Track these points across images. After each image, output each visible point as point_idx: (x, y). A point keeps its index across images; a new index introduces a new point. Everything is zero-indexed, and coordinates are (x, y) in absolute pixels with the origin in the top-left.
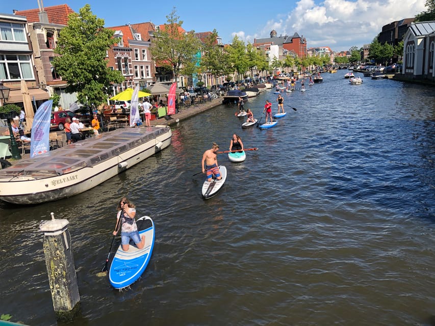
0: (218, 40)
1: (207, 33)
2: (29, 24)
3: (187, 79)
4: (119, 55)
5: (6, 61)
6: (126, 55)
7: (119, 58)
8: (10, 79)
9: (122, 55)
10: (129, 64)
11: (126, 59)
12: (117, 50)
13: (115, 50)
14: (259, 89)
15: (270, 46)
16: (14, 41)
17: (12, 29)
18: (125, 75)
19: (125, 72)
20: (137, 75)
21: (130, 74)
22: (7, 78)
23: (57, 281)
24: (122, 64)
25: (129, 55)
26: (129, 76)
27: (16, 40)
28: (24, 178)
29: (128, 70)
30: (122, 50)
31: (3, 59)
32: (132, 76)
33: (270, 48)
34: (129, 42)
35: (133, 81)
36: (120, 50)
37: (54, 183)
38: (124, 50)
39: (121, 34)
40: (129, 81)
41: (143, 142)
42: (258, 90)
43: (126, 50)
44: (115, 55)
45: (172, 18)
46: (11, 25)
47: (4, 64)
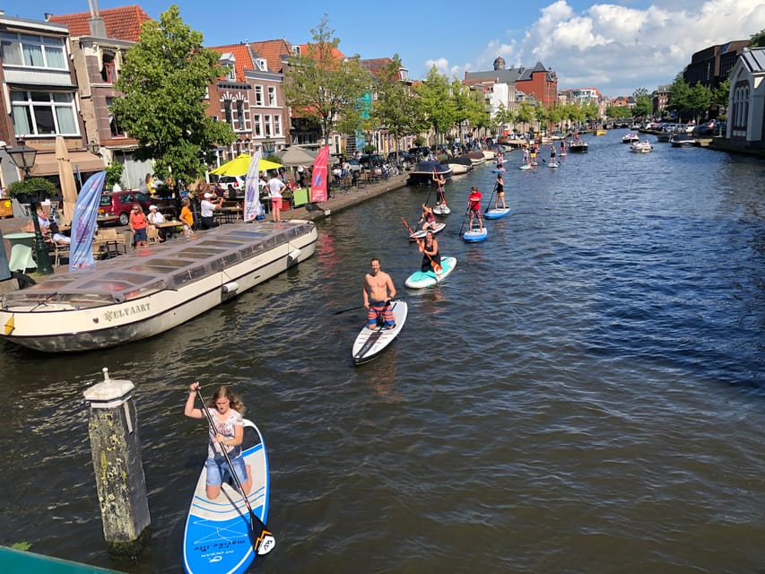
0: (401, 72)
1: (383, 60)
2: (72, 39)
3: (345, 140)
4: (227, 96)
5: (30, 103)
6: (240, 96)
7: (228, 102)
8: (36, 134)
9: (234, 95)
10: (245, 111)
11: (240, 103)
12: (225, 87)
13: (221, 86)
14: (472, 160)
15: (492, 84)
16: (46, 67)
17: (43, 47)
18: (238, 131)
19: (238, 125)
20: (258, 132)
21: (247, 130)
22: (32, 132)
23: (111, 489)
24: (233, 111)
25: (246, 96)
26: (245, 133)
27: (49, 66)
28: (56, 307)
29: (242, 123)
30: (233, 87)
31: (26, 100)
32: (250, 133)
33: (492, 89)
34: (246, 74)
35: (252, 141)
36: (229, 87)
37: (108, 317)
38: (237, 87)
39: (233, 59)
40: (243, 142)
41: (267, 249)
42: (471, 163)
43: (241, 88)
44: (221, 96)
45: (321, 32)
46: (42, 39)
47: (28, 107)
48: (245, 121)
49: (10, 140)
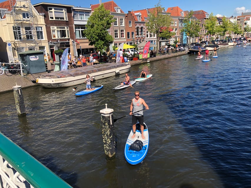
0: (206, 15)
1: (200, 11)
2: (92, 12)
3: (180, 39)
4: (138, 25)
5: (80, 30)
6: (142, 25)
7: (138, 28)
8: (81, 38)
9: (140, 25)
10: (143, 30)
11: (142, 28)
12: (137, 23)
13: (136, 23)
16: (85, 20)
17: (84, 14)
18: (141, 36)
19: (141, 34)
20: (147, 36)
21: (144, 36)
22: (80, 37)
24: (139, 30)
25: (144, 25)
26: (143, 37)
29: (143, 34)
30: (140, 23)
31: (79, 29)
32: (144, 37)
33: (249, 19)
34: (145, 19)
35: (145, 39)
36: (139, 23)
38: (141, 23)
39: (141, 14)
40: (142, 40)
43: (143, 23)
44: (136, 25)
45: (158, 6)
47: (79, 31)
48: (143, 33)
49: (74, 39)
